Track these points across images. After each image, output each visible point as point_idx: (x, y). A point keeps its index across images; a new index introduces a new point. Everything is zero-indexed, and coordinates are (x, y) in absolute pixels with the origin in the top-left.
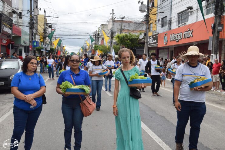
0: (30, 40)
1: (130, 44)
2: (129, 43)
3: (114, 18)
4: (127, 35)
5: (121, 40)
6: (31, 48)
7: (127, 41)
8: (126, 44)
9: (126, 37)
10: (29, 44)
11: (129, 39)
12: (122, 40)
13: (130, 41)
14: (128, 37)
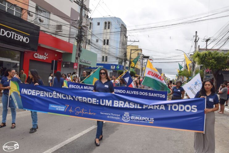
0: (77, 56)
1: (215, 65)
2: (214, 63)
3: (197, 40)
4: (210, 53)
5: (201, 59)
6: (77, 65)
7: (211, 61)
8: (210, 65)
9: (209, 55)
10: (75, 61)
11: (213, 58)
12: (203, 59)
13: (215, 61)
14: (212, 55)
